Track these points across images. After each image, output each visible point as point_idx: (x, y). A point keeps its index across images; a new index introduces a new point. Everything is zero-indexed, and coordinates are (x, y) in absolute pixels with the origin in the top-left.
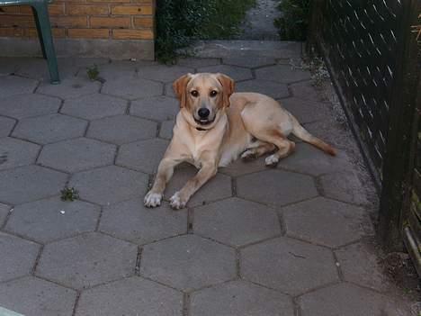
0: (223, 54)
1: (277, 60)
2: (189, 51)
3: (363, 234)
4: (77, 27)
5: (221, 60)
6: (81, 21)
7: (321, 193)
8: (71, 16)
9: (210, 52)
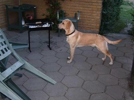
0: (114, 36)
1: (125, 39)
2: (106, 35)
3: (128, 77)
4: (84, 27)
5: (113, 37)
6: (85, 26)
7: (122, 67)
8: (83, 25)
9: (111, 35)
